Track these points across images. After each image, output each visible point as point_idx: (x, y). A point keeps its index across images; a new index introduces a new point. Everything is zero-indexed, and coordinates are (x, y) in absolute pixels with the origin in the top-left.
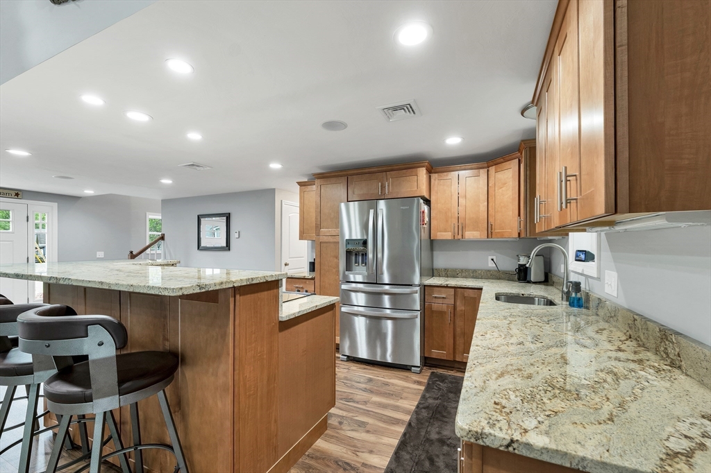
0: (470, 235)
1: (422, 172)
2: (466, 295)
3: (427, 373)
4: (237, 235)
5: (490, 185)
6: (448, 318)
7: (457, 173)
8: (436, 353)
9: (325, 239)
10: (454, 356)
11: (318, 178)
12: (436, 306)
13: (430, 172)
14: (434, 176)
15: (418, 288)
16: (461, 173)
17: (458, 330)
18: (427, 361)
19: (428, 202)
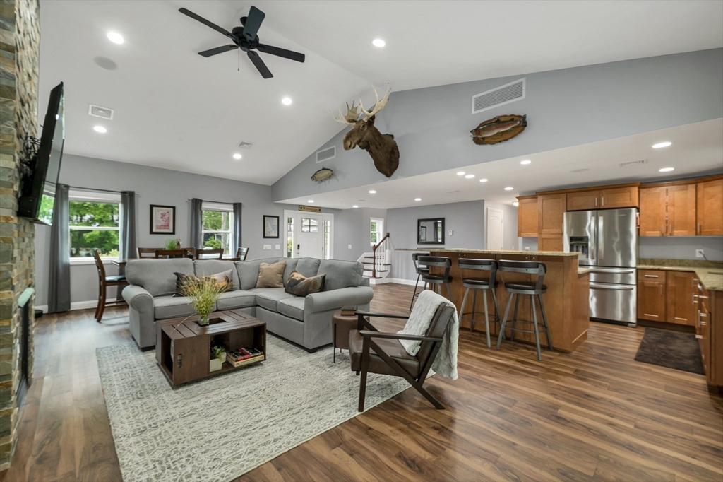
0: (677, 233)
1: (635, 190)
2: (677, 276)
3: (643, 330)
4: (451, 234)
5: (699, 196)
6: (661, 292)
7: (665, 188)
8: (648, 316)
9: (547, 236)
10: (666, 319)
11: (540, 195)
12: (648, 283)
13: (639, 188)
14: (642, 191)
15: (634, 270)
16: (669, 187)
17: (670, 301)
18: (641, 322)
19: (638, 210)
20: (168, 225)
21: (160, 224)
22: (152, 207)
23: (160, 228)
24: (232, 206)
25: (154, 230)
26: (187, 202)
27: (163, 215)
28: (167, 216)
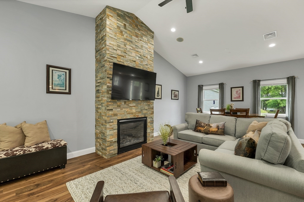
20: (240, 96)
21: (235, 96)
22: (231, 88)
23: (235, 98)
24: (286, 80)
25: (233, 99)
26: (250, 83)
27: (237, 92)
28: (239, 92)
